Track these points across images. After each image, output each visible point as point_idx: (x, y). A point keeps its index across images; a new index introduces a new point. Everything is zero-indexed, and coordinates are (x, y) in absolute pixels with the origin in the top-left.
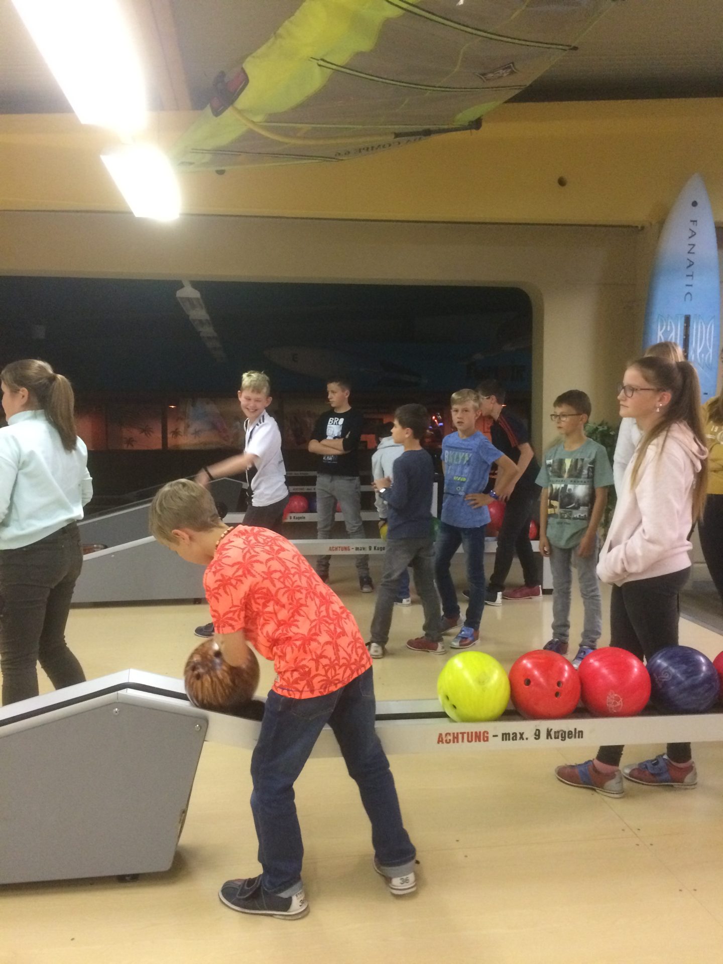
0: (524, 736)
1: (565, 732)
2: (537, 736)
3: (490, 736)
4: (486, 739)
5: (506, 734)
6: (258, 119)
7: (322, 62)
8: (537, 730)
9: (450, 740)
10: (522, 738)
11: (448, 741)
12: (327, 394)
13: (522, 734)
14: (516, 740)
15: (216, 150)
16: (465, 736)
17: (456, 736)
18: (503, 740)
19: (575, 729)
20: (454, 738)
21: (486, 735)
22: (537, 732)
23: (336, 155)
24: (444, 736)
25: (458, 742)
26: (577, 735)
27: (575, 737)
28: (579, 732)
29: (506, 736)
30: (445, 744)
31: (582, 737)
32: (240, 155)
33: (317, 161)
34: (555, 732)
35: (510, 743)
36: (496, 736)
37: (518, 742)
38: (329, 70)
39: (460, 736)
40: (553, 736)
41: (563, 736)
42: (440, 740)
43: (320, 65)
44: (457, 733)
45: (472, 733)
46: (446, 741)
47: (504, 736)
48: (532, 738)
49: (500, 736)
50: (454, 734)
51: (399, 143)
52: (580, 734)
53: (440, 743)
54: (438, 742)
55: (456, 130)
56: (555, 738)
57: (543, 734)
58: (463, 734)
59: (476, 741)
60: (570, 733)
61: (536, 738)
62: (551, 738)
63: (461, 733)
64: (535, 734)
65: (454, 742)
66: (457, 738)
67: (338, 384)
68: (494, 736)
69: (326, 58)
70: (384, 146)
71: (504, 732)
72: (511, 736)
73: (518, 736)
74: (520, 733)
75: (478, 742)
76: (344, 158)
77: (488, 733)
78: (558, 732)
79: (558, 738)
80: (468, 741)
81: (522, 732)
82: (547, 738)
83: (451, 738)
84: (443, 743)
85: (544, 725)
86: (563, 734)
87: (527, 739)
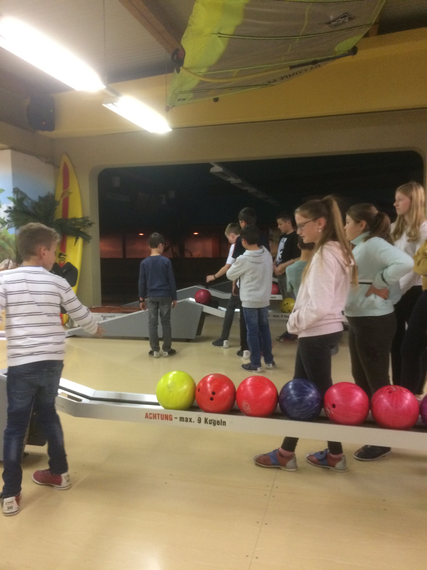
0: (192, 420)
1: (215, 421)
2: (199, 421)
3: (173, 417)
4: (171, 419)
5: (182, 418)
6: (204, 70)
7: (220, 34)
8: (199, 418)
9: (152, 417)
10: (190, 421)
11: (151, 418)
12: (277, 226)
13: (191, 419)
14: (187, 421)
15: (193, 91)
16: (160, 416)
17: (155, 415)
18: (180, 421)
19: (221, 420)
20: (154, 416)
21: (171, 417)
22: (199, 419)
23: (268, 83)
24: (148, 414)
25: (156, 419)
26: (222, 423)
27: (221, 425)
28: (224, 422)
29: (182, 419)
30: (149, 419)
31: (225, 425)
32: (209, 91)
33: (258, 88)
34: (210, 420)
35: (184, 424)
36: (177, 418)
37: (189, 423)
38: (226, 39)
39: (157, 416)
40: (208, 422)
41: (214, 423)
42: (147, 416)
43: (219, 37)
44: (156, 414)
45: (163, 415)
46: (150, 417)
47: (181, 419)
48: (196, 422)
49: (179, 419)
50: (154, 414)
51: (306, 70)
52: (224, 423)
53: (147, 418)
54: (146, 418)
55: (339, 57)
56: (210, 424)
57: (203, 421)
58: (159, 414)
59: (165, 420)
60: (218, 422)
61: (198, 422)
62: (207, 423)
63: (157, 414)
64: (198, 420)
65: (154, 419)
66: (156, 416)
67: (281, 219)
68: (175, 418)
69: (221, 32)
70: (296, 73)
71: (181, 417)
72: (185, 419)
73: (189, 420)
74: (190, 418)
75: (166, 420)
76: (275, 84)
77: (172, 416)
78: (211, 420)
79: (211, 424)
80: (161, 419)
81: (191, 418)
82: (205, 423)
83: (152, 416)
84: (148, 418)
85: (203, 415)
86: (214, 422)
87: (194, 422)
